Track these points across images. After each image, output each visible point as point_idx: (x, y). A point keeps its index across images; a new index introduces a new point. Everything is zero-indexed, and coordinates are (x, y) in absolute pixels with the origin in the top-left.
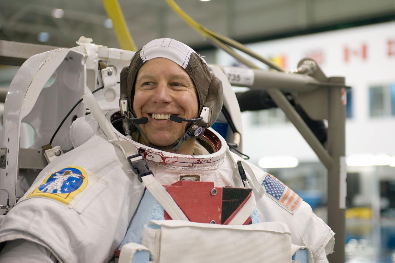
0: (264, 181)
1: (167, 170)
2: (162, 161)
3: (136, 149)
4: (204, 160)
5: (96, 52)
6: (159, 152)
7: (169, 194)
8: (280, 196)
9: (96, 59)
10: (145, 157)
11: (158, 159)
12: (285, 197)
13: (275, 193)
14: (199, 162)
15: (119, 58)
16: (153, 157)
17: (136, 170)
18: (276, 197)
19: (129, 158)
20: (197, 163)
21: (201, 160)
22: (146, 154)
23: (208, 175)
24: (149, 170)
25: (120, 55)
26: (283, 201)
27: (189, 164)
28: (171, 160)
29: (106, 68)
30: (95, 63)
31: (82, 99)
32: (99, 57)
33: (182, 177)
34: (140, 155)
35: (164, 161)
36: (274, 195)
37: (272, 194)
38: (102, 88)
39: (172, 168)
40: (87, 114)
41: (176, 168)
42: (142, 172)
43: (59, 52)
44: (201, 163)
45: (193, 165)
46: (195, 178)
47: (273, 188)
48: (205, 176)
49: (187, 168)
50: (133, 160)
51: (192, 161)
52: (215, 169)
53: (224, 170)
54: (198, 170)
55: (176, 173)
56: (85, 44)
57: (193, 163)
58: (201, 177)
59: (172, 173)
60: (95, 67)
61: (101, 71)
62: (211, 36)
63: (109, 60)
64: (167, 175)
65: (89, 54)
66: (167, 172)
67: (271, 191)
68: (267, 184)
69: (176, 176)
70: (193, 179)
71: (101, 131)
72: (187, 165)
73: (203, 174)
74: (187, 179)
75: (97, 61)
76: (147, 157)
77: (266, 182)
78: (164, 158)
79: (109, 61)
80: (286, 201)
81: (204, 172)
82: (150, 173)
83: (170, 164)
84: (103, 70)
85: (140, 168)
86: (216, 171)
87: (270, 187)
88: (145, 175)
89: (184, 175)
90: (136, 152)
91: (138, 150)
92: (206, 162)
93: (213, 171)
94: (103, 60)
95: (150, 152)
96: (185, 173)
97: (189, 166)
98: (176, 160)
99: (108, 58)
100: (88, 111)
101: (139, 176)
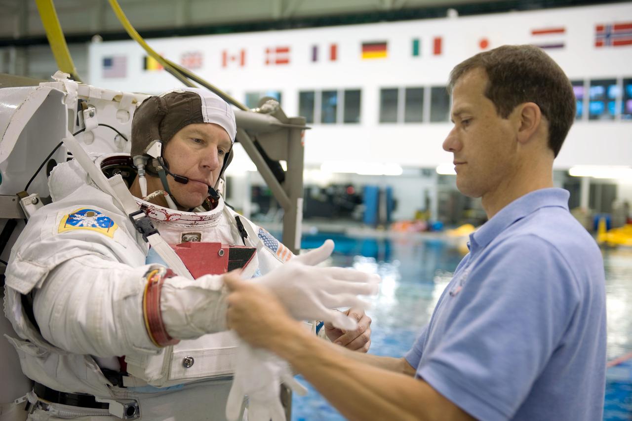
0: (259, 235)
1: (170, 228)
2: (166, 219)
3: (138, 206)
4: (206, 217)
5: (77, 90)
6: (162, 209)
7: (179, 257)
8: (276, 249)
9: (76, 97)
10: (147, 214)
11: (161, 217)
12: (280, 251)
13: (272, 246)
14: (202, 219)
15: (100, 98)
16: (156, 215)
17: (140, 229)
18: (273, 249)
19: (131, 216)
20: (200, 220)
21: (203, 218)
22: (149, 211)
23: (208, 232)
24: (153, 228)
25: (101, 94)
26: (278, 254)
27: (192, 222)
28: (175, 218)
29: (87, 109)
30: (75, 102)
31: (62, 143)
32: (79, 96)
33: (184, 235)
34: (142, 212)
35: (168, 219)
36: (271, 247)
37: (269, 247)
38: (84, 130)
39: (174, 225)
40: (69, 159)
41: (179, 225)
42: (147, 232)
43: (40, 90)
44: (203, 220)
45: (195, 222)
46: (196, 236)
47: (268, 241)
48: (206, 233)
49: (189, 225)
50: (135, 217)
51: (195, 218)
52: (215, 226)
53: (223, 225)
54: (199, 228)
55: (179, 231)
56: (63, 80)
57: (195, 221)
58: (202, 234)
59: (174, 231)
60: (74, 106)
61: (82, 112)
62: (171, 67)
63: (89, 99)
64: (169, 233)
65: (68, 93)
66: (169, 230)
67: (268, 244)
68: (262, 237)
69: (178, 234)
70: (195, 237)
71: (92, 182)
72: (190, 222)
73: (204, 232)
74: (189, 237)
75: (76, 100)
76: (150, 214)
77: (261, 235)
78: (168, 216)
79: (89, 101)
80: (281, 255)
81: (205, 229)
82: (156, 232)
83: (173, 222)
84: (85, 111)
85: (144, 227)
86: (216, 228)
87: (266, 240)
88: (150, 234)
89: (186, 232)
90: (138, 209)
91: (140, 207)
92: (208, 219)
93: (213, 228)
94: (83, 99)
95: (154, 210)
96: (187, 231)
97: (192, 224)
98: (179, 217)
99: (88, 97)
100: (70, 156)
101: (143, 235)
